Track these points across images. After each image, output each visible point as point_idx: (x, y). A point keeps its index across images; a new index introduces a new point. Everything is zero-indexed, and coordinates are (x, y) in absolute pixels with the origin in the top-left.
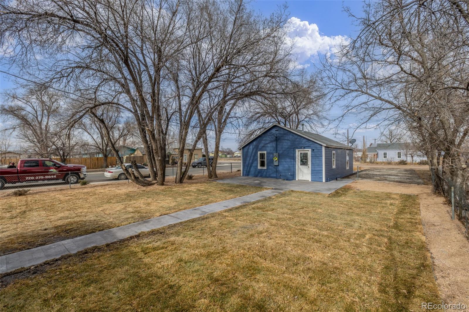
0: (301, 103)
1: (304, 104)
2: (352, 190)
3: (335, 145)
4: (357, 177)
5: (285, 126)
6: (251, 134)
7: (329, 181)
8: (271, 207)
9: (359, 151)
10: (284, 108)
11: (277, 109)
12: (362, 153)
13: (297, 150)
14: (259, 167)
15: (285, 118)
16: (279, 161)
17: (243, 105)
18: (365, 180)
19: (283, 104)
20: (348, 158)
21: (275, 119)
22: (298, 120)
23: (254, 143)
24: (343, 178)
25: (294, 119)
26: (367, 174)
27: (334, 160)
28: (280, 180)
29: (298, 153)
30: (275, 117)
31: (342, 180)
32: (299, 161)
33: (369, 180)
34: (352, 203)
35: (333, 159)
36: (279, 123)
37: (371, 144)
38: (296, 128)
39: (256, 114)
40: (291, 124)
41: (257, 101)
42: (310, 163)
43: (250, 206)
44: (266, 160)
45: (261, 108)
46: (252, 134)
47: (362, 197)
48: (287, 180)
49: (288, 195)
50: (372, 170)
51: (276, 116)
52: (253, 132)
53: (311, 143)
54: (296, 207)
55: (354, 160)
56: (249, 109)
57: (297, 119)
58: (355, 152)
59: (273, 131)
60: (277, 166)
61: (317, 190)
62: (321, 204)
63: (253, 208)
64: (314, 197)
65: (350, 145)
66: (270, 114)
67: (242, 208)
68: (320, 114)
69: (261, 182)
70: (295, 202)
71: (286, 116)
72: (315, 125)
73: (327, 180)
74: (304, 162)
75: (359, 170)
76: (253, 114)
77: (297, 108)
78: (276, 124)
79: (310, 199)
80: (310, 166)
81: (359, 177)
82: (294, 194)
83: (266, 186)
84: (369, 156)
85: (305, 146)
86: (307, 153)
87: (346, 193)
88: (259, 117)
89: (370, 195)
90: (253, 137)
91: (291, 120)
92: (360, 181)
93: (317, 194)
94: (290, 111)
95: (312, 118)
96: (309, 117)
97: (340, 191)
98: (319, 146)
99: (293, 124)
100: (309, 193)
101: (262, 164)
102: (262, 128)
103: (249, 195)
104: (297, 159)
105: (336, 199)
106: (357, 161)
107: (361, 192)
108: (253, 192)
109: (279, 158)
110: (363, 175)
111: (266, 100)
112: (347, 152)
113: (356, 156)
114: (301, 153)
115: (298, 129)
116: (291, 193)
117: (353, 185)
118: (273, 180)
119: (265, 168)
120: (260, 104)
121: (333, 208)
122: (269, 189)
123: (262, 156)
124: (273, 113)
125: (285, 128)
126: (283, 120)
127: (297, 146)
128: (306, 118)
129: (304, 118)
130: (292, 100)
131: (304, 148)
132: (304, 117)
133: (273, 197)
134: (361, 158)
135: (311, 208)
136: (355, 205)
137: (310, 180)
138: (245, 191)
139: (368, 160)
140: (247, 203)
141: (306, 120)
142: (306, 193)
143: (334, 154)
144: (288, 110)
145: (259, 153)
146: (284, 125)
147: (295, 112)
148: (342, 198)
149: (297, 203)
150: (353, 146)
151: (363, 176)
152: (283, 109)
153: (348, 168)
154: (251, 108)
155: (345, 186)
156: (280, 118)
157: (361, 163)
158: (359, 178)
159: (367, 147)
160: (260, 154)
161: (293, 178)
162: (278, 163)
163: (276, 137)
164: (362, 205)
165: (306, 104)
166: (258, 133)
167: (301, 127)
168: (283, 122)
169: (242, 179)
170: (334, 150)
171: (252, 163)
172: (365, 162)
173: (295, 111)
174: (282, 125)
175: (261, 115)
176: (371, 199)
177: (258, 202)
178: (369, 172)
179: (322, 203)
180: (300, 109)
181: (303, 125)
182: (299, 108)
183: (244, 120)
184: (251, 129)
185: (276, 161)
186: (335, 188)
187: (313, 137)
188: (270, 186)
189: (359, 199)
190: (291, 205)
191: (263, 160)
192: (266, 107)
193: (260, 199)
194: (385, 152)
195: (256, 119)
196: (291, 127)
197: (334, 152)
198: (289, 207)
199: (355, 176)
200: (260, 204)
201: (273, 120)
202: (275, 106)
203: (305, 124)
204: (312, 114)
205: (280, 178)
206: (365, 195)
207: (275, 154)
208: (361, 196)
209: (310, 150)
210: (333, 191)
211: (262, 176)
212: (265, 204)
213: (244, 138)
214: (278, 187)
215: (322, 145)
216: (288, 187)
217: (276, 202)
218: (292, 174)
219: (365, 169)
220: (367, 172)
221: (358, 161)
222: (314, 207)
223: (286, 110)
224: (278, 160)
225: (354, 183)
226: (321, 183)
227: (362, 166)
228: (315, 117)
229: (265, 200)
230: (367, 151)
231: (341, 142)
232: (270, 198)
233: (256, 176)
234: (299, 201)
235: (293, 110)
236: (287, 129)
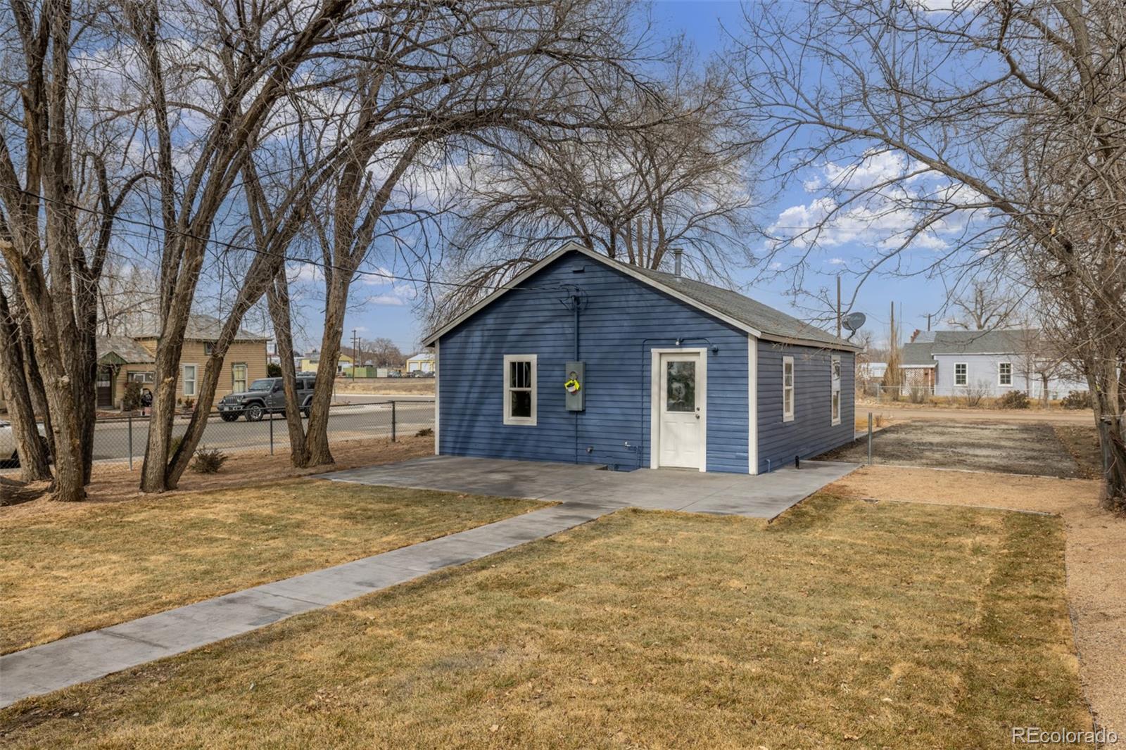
0: (672, 168)
1: (682, 171)
2: (848, 501)
3: (793, 333)
4: (866, 453)
5: (612, 256)
6: (477, 285)
7: (773, 470)
8: (551, 580)
9: (877, 356)
10: (608, 185)
11: (579, 189)
12: (885, 365)
13: (655, 352)
14: (509, 419)
15: (610, 223)
16: (585, 395)
17: (444, 161)
18: (894, 465)
19: (606, 171)
20: (836, 385)
21: (574, 227)
22: (662, 233)
23: (490, 320)
24: (820, 458)
25: (645, 227)
26: (900, 443)
27: (788, 391)
28: (591, 468)
29: (659, 363)
30: (574, 219)
31: (815, 466)
32: (664, 394)
33: (906, 466)
34: (848, 550)
35: (785, 388)
36: (589, 245)
37: (917, 333)
38: (654, 267)
39: (499, 202)
40: (635, 249)
41: (500, 149)
42: (701, 401)
43: (469, 577)
44: (533, 390)
45: (519, 178)
46: (481, 285)
47: (881, 528)
48: (617, 467)
49: (620, 526)
50: (916, 428)
51: (577, 214)
52: (486, 277)
53: (708, 325)
54: (649, 574)
55: (858, 392)
56: (467, 181)
57: (656, 230)
58: (864, 361)
59: (566, 274)
60: (577, 412)
61: (726, 506)
62: (741, 559)
63: (482, 586)
64: (717, 532)
65: (845, 333)
66: (556, 208)
67: (436, 588)
68: (742, 214)
69: (517, 478)
70: (646, 555)
71: (616, 217)
72: (724, 257)
73: (764, 468)
74: (682, 399)
75: (875, 429)
76: (485, 203)
77: (659, 184)
78: (577, 245)
79: (702, 541)
80: (703, 413)
81: (873, 455)
82: (641, 525)
83: (535, 492)
84: (909, 375)
85: (686, 335)
86: (692, 364)
87: (830, 515)
88: (509, 216)
89: (909, 519)
90: (484, 296)
91: (634, 233)
92: (879, 467)
93: (728, 521)
94: (632, 199)
95: (712, 228)
96: (701, 223)
97: (810, 509)
98: (736, 339)
99: (641, 251)
100: (698, 517)
101: (521, 407)
102: (521, 260)
103: (466, 532)
104: (654, 389)
105: (795, 536)
106: (870, 393)
107: (881, 508)
108: (480, 521)
109: (585, 383)
110: (887, 445)
111: (537, 148)
112: (837, 358)
113: (866, 377)
114: (670, 365)
115: (662, 268)
116: (633, 518)
117: (852, 484)
118: (564, 471)
119: (532, 421)
120: (516, 163)
121: (782, 571)
122: (547, 504)
123: (521, 372)
124: (564, 202)
125: (610, 263)
126: (604, 232)
127: (657, 335)
128: (690, 226)
129: (682, 228)
130: (640, 155)
131: (683, 343)
132: (682, 223)
133: (563, 538)
134: (884, 383)
135: (705, 576)
136: (858, 557)
137: (703, 469)
138: (448, 517)
139: (906, 393)
140: (455, 567)
141: (688, 234)
142: (687, 518)
143: (789, 367)
144: (625, 191)
145: (508, 359)
146: (605, 253)
147: (651, 204)
148: (816, 534)
149: (651, 556)
150: (854, 341)
151: (889, 449)
152: (605, 188)
153: (836, 421)
154: (478, 176)
155: (827, 488)
156: (592, 224)
157: (882, 401)
158: (877, 459)
159: (900, 345)
160: (513, 364)
161: (641, 460)
162: (584, 401)
163: (577, 299)
164: (881, 558)
165: (692, 174)
166: (507, 278)
167: (673, 262)
168: (602, 240)
169: (436, 467)
170: (789, 354)
171: (480, 403)
172: (896, 399)
173: (649, 197)
174: (600, 252)
175: (518, 208)
176: (911, 532)
177: (503, 560)
178: (908, 437)
179: (743, 553)
180: (668, 193)
181: (678, 253)
182: (664, 187)
183: (450, 225)
184: (478, 263)
185: (574, 393)
186: (791, 494)
187: (715, 302)
188: (551, 494)
189: (871, 534)
190: (630, 567)
191: (524, 389)
192: (539, 178)
193: (510, 546)
194: (961, 360)
195: (499, 224)
196: (633, 262)
197: (788, 360)
198: (621, 573)
199: (860, 449)
200: (508, 569)
201: (565, 231)
202: (573, 176)
203: (688, 249)
204: (713, 213)
205: (591, 463)
206: (893, 520)
207: (571, 366)
208: (880, 524)
209: (703, 351)
210: (783, 509)
211: (518, 456)
212: (531, 568)
213: (450, 298)
214: (581, 498)
215: (745, 334)
216: (620, 495)
217: (571, 559)
218: (637, 444)
219: (895, 423)
220: (902, 436)
221: (874, 394)
222: (714, 571)
223: (615, 194)
224: (585, 387)
225: (857, 478)
226: (740, 476)
227: (885, 415)
228: (723, 226)
229: (530, 550)
230: (902, 358)
231: (814, 324)
232: (549, 541)
233: (496, 454)
234: (660, 550)
235: (643, 196)
236: (618, 267)
